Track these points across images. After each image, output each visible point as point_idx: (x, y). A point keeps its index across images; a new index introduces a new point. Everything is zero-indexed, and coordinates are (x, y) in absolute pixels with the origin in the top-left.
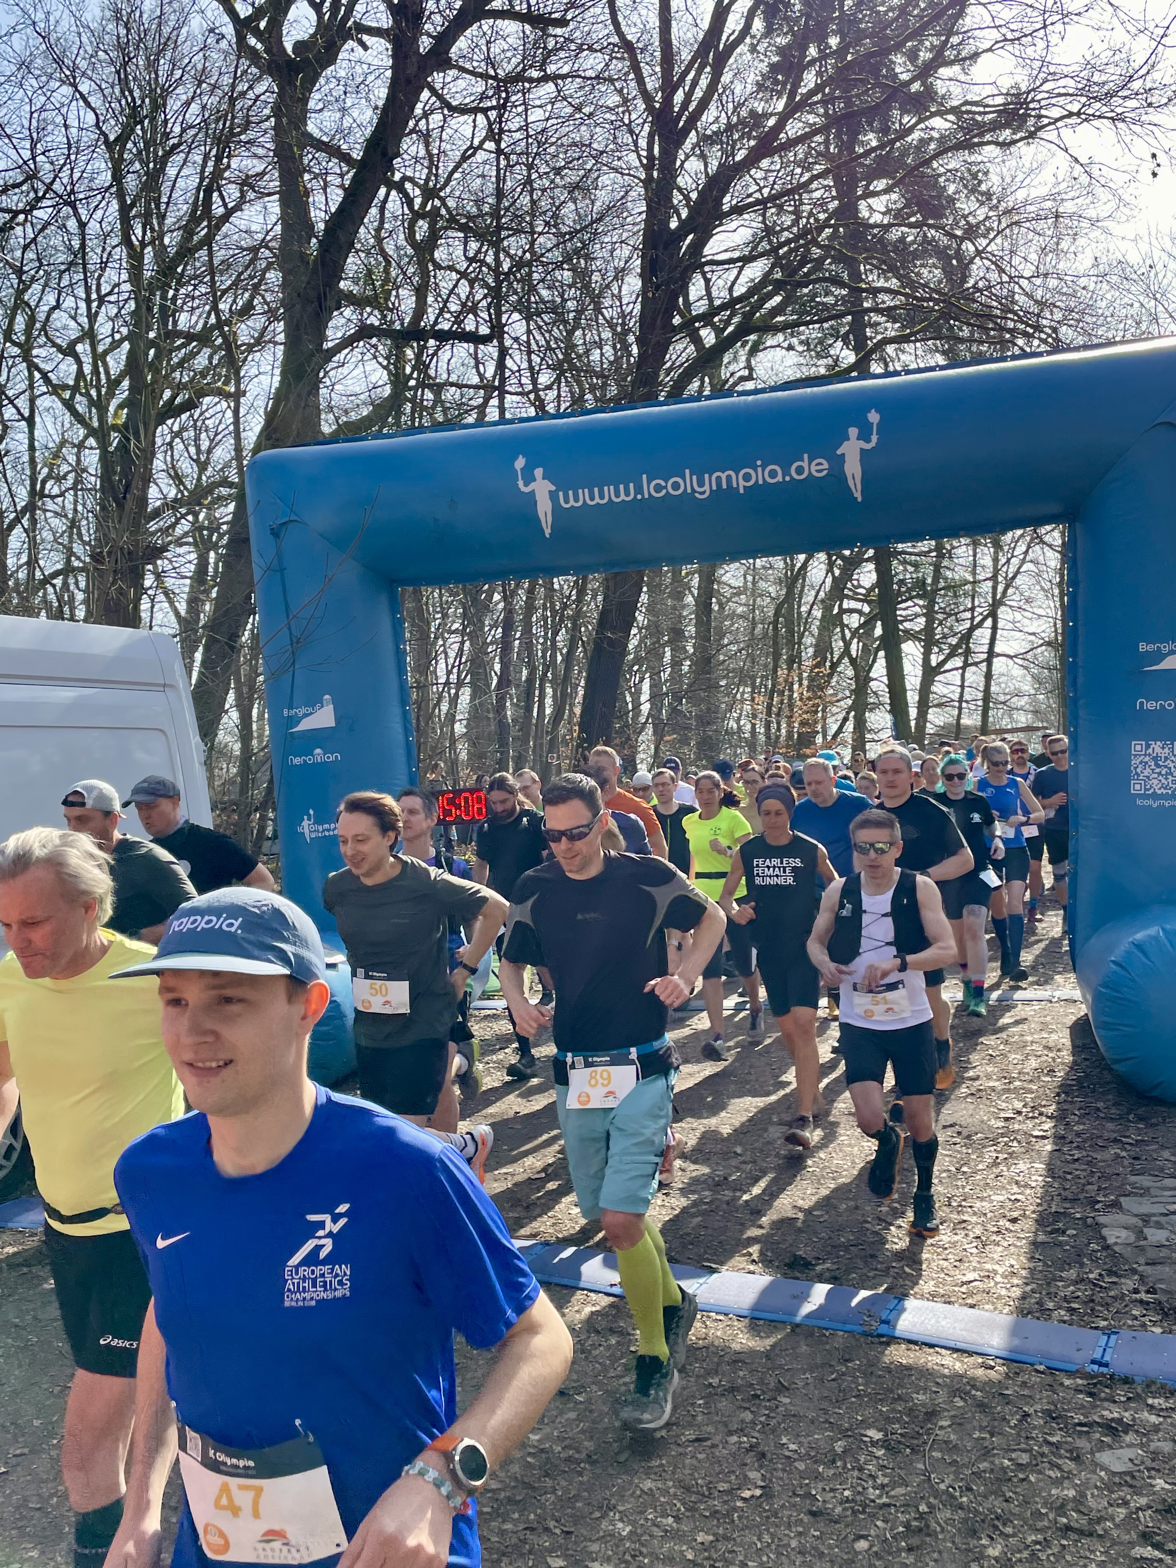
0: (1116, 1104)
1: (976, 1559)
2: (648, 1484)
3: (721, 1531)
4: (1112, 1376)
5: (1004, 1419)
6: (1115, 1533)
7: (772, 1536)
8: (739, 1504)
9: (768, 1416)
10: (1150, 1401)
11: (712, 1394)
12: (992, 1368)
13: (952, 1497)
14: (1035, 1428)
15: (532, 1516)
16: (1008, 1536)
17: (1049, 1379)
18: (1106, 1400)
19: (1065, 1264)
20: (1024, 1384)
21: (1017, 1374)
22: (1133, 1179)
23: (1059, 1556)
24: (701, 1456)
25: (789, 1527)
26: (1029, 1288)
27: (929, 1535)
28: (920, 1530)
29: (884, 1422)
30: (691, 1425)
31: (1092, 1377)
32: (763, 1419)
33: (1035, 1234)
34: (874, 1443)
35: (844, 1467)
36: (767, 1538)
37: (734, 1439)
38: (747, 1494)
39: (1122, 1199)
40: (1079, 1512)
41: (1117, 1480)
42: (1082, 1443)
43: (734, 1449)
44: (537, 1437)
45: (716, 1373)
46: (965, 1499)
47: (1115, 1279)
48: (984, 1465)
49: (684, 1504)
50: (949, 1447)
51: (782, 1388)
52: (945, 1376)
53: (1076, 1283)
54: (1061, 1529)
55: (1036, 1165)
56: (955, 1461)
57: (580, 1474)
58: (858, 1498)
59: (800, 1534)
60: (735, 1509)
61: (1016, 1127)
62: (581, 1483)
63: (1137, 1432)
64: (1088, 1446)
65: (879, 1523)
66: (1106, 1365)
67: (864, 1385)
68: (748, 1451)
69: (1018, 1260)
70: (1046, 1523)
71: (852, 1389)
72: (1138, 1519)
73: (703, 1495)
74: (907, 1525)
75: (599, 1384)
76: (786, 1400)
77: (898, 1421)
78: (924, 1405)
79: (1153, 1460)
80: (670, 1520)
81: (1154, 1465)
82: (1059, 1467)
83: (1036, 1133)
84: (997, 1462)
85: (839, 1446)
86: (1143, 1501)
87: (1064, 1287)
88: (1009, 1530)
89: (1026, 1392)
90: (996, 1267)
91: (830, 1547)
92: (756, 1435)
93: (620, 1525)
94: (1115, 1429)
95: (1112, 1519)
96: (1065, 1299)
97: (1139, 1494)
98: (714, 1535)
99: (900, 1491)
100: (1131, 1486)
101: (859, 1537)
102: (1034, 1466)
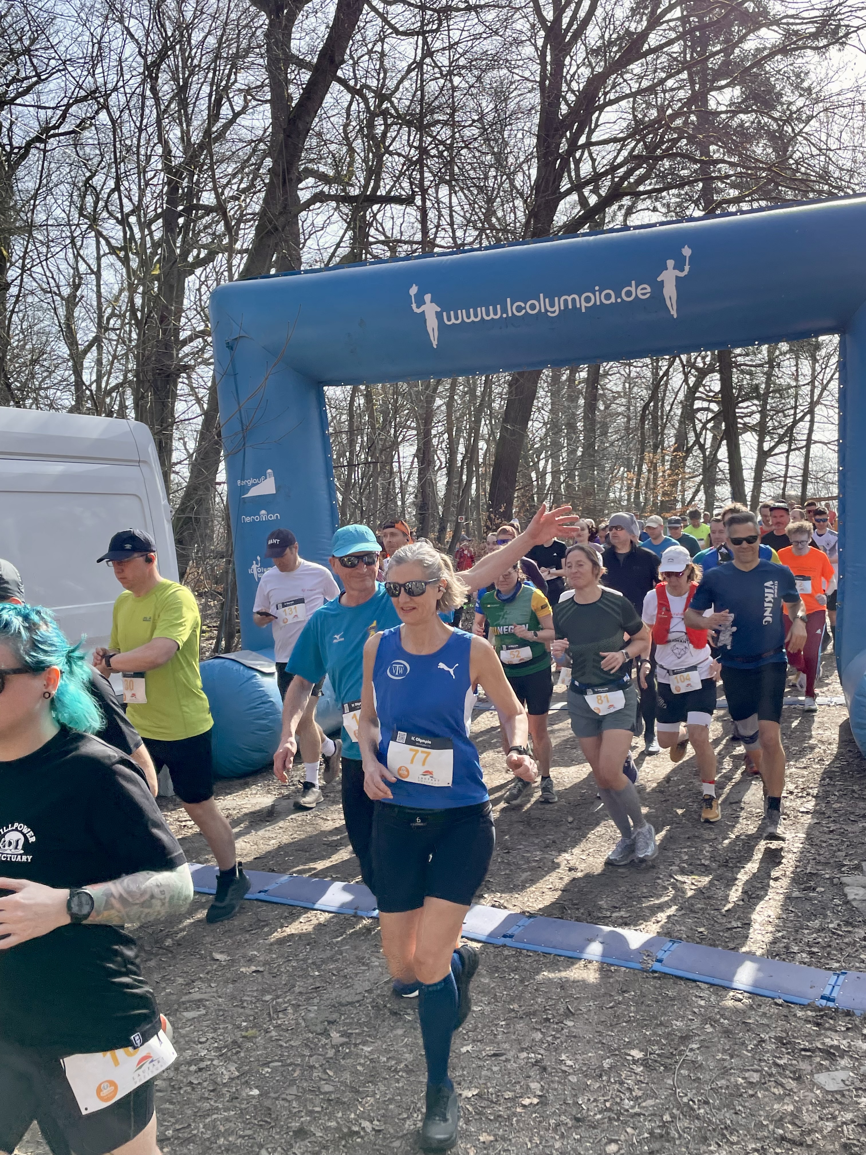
3: (501, 1132)
4: (837, 1010)
5: (743, 1043)
6: (821, 1143)
7: (541, 1138)
8: (519, 1110)
10: (865, 1031)
11: (513, 1018)
12: (740, 1000)
13: (692, 1109)
14: (766, 1052)
15: (353, 1116)
16: (733, 1143)
17: (785, 1011)
18: (829, 1029)
19: (812, 915)
20: (764, 1014)
21: (759, 1005)
24: (495, 1069)
25: (555, 1131)
26: (780, 934)
27: (669, 1141)
28: (662, 1136)
29: (644, 1044)
30: (492, 1042)
31: (820, 1010)
32: (549, 1039)
33: (791, 890)
34: (635, 1062)
35: (609, 1081)
36: (537, 1140)
37: (524, 1055)
38: (526, 1102)
39: (864, 864)
40: (794, 1124)
41: (829, 1097)
42: (805, 1066)
43: (523, 1063)
44: (369, 1049)
46: (702, 1111)
47: (850, 929)
48: (721, 1083)
49: (475, 1108)
50: (695, 1066)
51: (569, 1014)
52: (701, 1006)
53: (819, 931)
54: (776, 1139)
55: (799, 835)
56: (699, 1079)
57: (398, 1081)
58: (615, 1107)
59: (564, 1137)
60: (514, 1114)
62: (398, 1088)
63: (851, 1057)
64: (809, 1068)
65: (629, 1130)
66: (833, 1000)
67: (637, 1012)
68: (534, 1065)
69: (774, 911)
70: (766, 1134)
71: (624, 1015)
72: (842, 1132)
73: (492, 1102)
74: (651, 1133)
76: (570, 1024)
77: (658, 1042)
78: (680, 1030)
79: (861, 1081)
81: (862, 1085)
82: (782, 1085)
83: (802, 809)
84: (732, 1080)
85: (607, 1063)
86: (849, 1116)
87: (809, 934)
88: (734, 1139)
89: (765, 1021)
90: (756, 917)
91: (587, 1149)
92: (542, 1052)
94: (832, 1054)
95: (821, 1131)
96: (808, 944)
97: (848, 1110)
98: (495, 1135)
99: (650, 1102)
100: (840, 1103)
101: (611, 1141)
102: (761, 1084)
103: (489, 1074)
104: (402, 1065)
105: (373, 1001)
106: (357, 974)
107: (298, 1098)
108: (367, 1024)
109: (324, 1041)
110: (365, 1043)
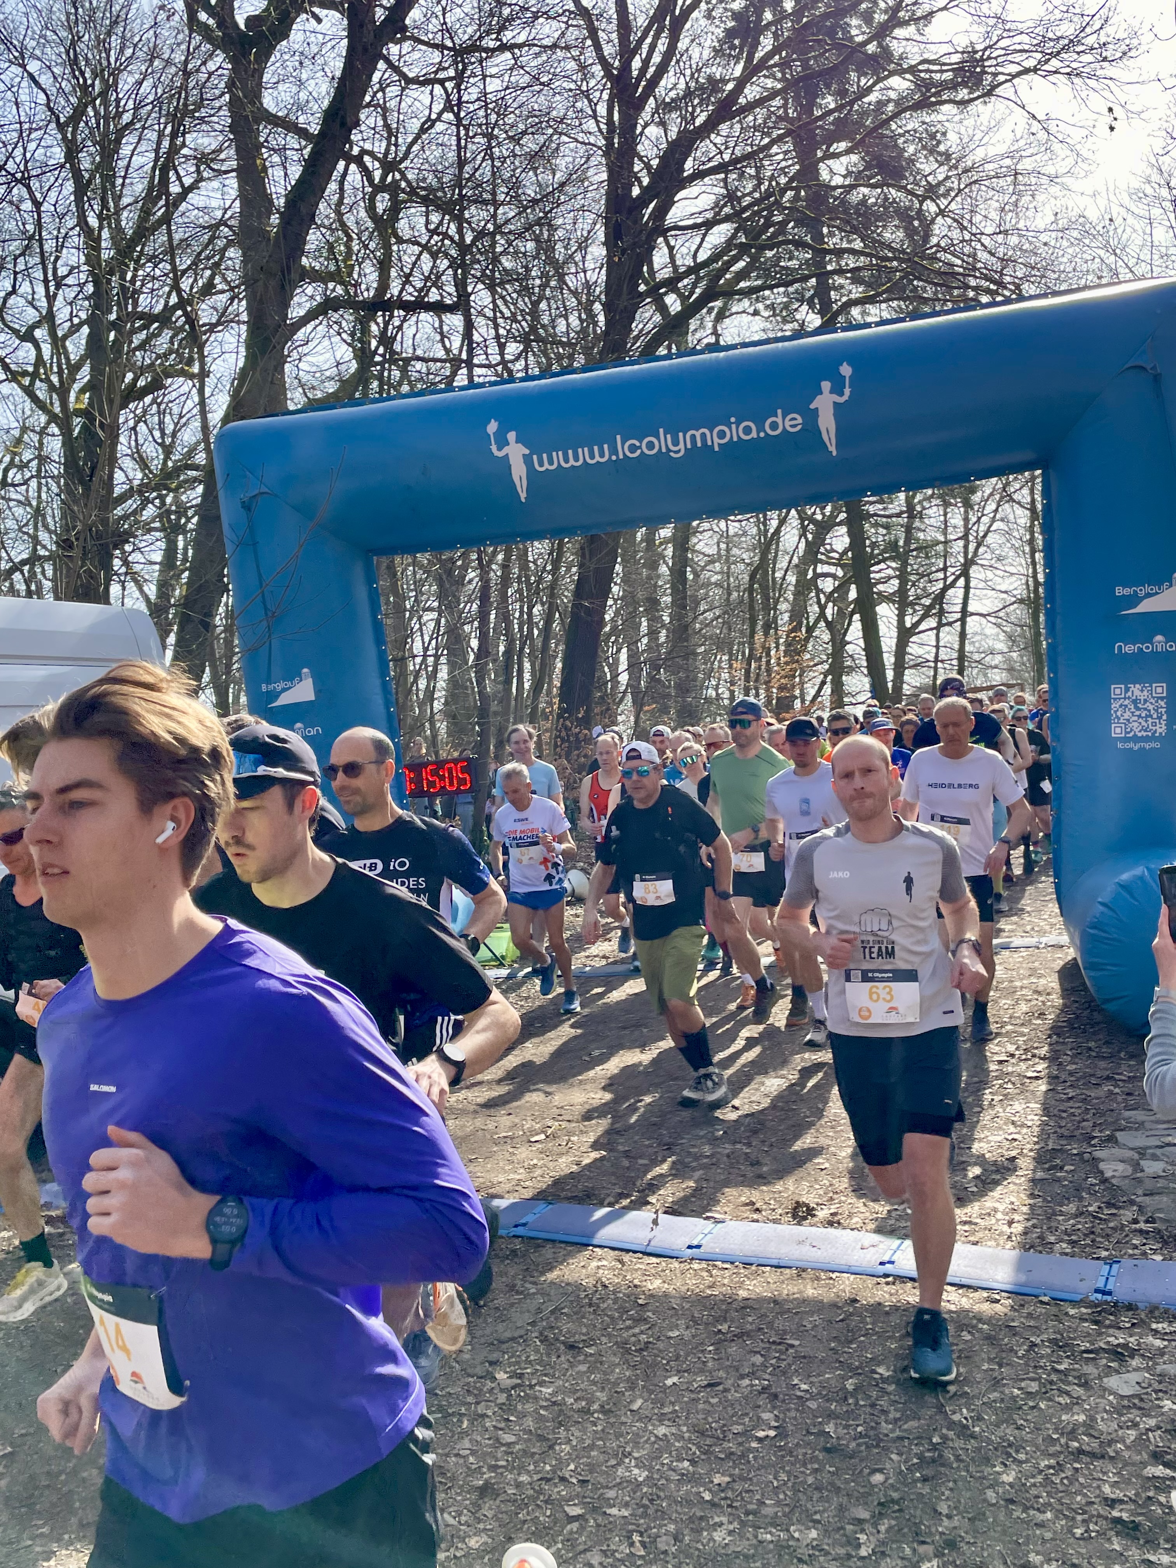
0: (1107, 1043)
1: (991, 1486)
2: (662, 1431)
3: (737, 1472)
4: (1116, 1304)
5: (1011, 1350)
6: (1126, 1454)
7: (789, 1473)
8: (754, 1445)
9: (778, 1358)
10: (1154, 1326)
11: (721, 1341)
12: (997, 1301)
13: (966, 1427)
14: (1042, 1357)
15: (548, 1468)
16: (1021, 1462)
17: (1054, 1310)
18: (1111, 1327)
19: (1066, 1199)
20: (1030, 1316)
21: (1022, 1306)
22: (1127, 1114)
23: (1072, 1480)
25: (804, 1465)
27: (943, 1465)
28: (933, 1461)
29: (894, 1359)
30: (702, 1371)
31: (1096, 1306)
32: (773, 1361)
33: (1034, 1171)
34: (884, 1380)
35: (856, 1404)
36: (783, 1476)
37: (746, 1382)
38: (761, 1434)
39: (1118, 1134)
40: (1090, 1435)
41: (1126, 1403)
42: (1090, 1370)
43: (746, 1391)
44: (550, 1390)
45: (725, 1320)
46: (977, 1429)
47: (1114, 1211)
48: (996, 1395)
49: (699, 1448)
51: (790, 1331)
52: (951, 1312)
54: (1072, 1453)
55: (1032, 1105)
56: (966, 1393)
57: (594, 1424)
58: (872, 1433)
59: (816, 1471)
60: (750, 1450)
61: (1010, 1069)
62: (596, 1432)
63: (1143, 1355)
64: (1095, 1371)
65: (894, 1456)
66: (1109, 1293)
67: (873, 1324)
68: (760, 1393)
69: (1018, 1197)
70: (1058, 1448)
71: (860, 1329)
72: (1148, 1439)
73: (718, 1438)
74: (921, 1457)
75: (610, 1335)
76: (796, 1342)
79: (1160, 1382)
80: (686, 1464)
81: (1161, 1387)
82: (1067, 1393)
83: (1030, 1074)
84: (1007, 1391)
85: (850, 1385)
86: (1152, 1422)
87: (1065, 1221)
88: (1022, 1456)
89: (1032, 1323)
90: (997, 1205)
91: (847, 1482)
92: (767, 1377)
93: (636, 1471)
94: (1120, 1354)
95: (1123, 1441)
96: (1066, 1232)
97: (1148, 1416)
98: (730, 1476)
99: (913, 1424)
100: (1140, 1409)
101: (874, 1471)
102: (1043, 1394)
103: (707, 1407)
104: (596, 1406)
105: (541, 1334)
106: (512, 1305)
107: (473, 1453)
108: (540, 1362)
109: (489, 1384)
110: (541, 1383)
